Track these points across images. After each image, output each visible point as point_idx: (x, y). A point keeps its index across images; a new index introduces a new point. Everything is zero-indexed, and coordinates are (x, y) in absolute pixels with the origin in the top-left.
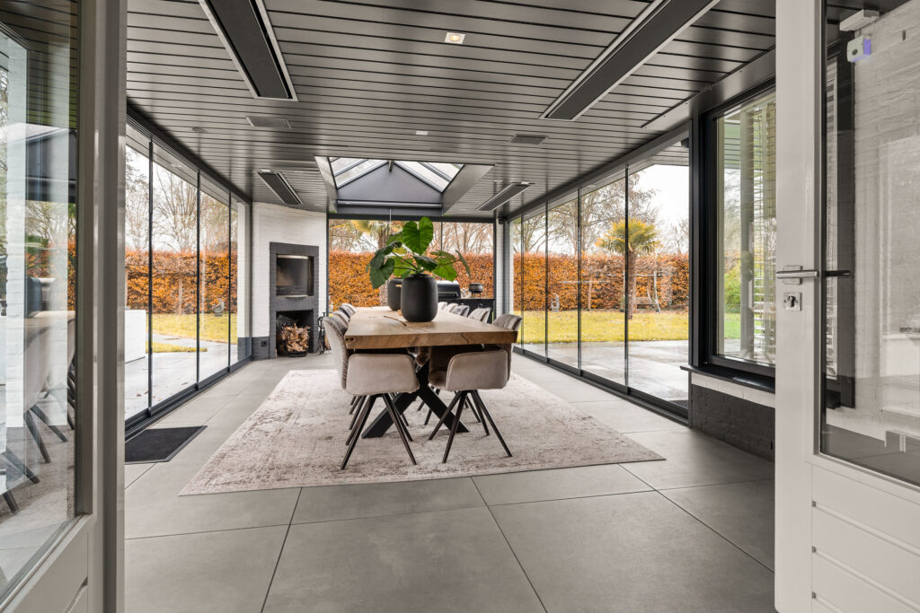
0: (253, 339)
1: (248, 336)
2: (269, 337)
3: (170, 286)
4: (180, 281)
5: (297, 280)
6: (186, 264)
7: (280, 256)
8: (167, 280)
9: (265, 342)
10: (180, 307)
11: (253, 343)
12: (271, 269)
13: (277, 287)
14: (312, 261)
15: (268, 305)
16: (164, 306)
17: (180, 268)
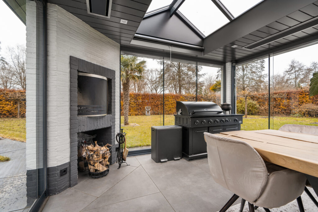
0: (48, 169)
1: (41, 167)
2: (70, 163)
3: (14, 105)
4: (19, 103)
5: (94, 99)
6: (21, 95)
7: (81, 74)
8: (12, 103)
9: (64, 171)
10: (19, 115)
11: (48, 175)
12: (71, 86)
13: (78, 106)
14: (110, 82)
15: (68, 127)
16: (10, 114)
17: (19, 97)
